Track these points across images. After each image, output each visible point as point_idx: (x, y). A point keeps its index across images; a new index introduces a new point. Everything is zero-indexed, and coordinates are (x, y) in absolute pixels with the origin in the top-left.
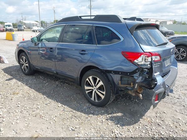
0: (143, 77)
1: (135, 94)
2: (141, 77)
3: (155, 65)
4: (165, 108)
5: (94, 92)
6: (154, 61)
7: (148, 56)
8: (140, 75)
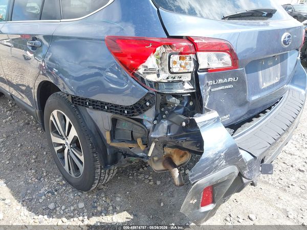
0: (174, 123)
1: (164, 166)
2: (165, 124)
3: (210, 82)
4: (258, 201)
5: (66, 151)
6: (206, 70)
7: (181, 53)
8: (158, 117)
